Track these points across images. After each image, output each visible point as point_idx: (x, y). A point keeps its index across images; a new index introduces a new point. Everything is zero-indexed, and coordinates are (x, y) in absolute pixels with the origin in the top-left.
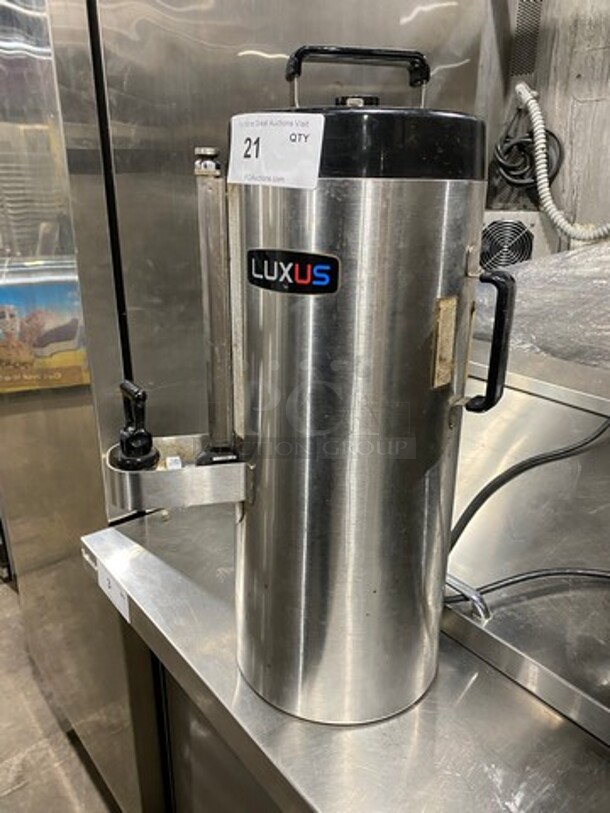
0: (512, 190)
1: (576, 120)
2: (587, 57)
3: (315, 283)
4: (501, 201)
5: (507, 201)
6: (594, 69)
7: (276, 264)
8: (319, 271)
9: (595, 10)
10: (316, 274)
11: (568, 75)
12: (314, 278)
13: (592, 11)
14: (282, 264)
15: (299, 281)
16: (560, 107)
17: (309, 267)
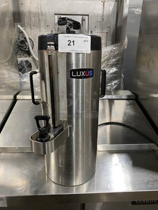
0: (21, 52)
1: (35, 36)
2: (34, 21)
3: (90, 75)
4: (18, 55)
5: (21, 55)
6: (37, 24)
7: (80, 72)
8: (91, 72)
9: (34, 10)
10: (90, 73)
11: (31, 25)
12: (89, 74)
13: (33, 10)
14: (82, 72)
15: (86, 75)
16: (30, 32)
17: (88, 71)
